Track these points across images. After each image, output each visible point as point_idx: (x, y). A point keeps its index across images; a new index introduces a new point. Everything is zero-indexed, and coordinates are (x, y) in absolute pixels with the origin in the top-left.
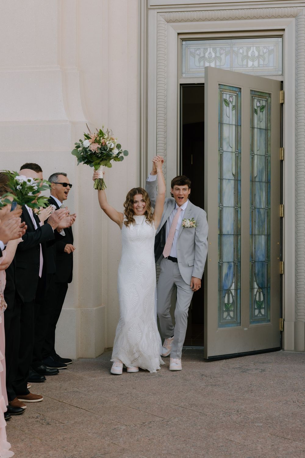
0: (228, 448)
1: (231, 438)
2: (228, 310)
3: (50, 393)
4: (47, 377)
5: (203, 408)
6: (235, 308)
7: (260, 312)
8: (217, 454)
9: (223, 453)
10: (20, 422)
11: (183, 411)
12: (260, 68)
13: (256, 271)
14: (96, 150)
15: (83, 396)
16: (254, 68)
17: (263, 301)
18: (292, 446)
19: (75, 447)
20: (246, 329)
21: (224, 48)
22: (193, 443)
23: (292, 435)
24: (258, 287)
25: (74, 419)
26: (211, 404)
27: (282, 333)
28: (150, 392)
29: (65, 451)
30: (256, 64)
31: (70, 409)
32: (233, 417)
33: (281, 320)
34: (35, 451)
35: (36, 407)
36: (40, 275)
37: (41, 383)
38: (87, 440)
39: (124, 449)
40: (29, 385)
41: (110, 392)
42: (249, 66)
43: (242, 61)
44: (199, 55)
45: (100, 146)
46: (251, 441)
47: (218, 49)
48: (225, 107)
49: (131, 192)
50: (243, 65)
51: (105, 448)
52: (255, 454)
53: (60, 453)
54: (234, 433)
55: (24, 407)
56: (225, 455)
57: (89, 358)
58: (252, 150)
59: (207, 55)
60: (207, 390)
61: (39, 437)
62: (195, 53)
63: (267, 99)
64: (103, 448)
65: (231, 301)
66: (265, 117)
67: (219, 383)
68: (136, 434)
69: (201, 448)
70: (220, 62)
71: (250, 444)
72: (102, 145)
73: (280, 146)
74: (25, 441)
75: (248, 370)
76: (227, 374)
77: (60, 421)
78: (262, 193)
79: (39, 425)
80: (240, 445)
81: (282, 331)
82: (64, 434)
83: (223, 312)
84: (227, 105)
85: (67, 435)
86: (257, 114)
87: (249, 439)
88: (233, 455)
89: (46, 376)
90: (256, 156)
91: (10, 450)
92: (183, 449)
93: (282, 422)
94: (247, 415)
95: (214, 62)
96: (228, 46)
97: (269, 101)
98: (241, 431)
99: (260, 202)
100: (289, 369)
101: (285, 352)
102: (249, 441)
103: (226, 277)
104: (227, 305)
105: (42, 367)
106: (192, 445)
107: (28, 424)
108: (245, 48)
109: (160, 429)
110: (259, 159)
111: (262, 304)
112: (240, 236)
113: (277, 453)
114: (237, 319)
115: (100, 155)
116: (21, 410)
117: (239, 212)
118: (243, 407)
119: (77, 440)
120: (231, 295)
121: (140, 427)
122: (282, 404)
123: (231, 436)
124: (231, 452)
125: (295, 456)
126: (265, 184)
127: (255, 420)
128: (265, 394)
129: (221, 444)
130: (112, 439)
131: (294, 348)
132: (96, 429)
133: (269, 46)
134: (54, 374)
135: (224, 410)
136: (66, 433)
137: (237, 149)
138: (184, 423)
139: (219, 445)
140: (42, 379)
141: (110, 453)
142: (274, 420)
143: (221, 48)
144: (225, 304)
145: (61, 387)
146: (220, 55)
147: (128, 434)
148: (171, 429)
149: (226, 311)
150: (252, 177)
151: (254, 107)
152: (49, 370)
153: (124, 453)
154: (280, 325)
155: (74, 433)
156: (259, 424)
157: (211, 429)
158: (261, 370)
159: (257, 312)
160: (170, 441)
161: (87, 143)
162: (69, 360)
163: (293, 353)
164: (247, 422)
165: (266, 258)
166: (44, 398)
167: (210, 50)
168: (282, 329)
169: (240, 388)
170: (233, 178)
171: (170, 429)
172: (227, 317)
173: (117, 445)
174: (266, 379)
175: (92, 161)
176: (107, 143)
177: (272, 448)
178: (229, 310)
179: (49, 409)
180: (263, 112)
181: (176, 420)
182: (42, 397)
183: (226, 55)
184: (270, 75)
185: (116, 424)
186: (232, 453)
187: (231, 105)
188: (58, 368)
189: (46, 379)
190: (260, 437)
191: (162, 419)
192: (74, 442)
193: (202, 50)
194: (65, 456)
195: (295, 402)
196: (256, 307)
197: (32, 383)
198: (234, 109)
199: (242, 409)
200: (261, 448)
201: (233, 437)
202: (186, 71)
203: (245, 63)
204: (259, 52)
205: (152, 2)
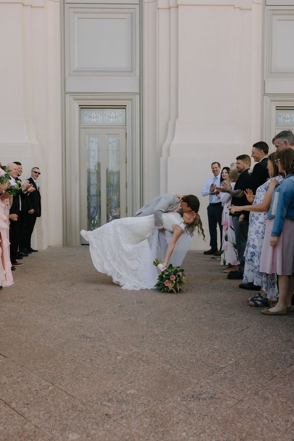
12: (116, 122)
15: (41, 263)
16: (113, 122)
21: (100, 113)
25: (39, 271)
29: (37, 281)
30: (114, 120)
31: (36, 268)
36: (20, 209)
38: (45, 278)
39: (62, 280)
42: (111, 121)
43: (108, 119)
44: (89, 115)
47: (97, 113)
51: (54, 280)
53: (35, 282)
59: (92, 116)
61: (24, 277)
62: (87, 114)
65: (96, 222)
70: (98, 119)
77: (32, 272)
78: (115, 178)
82: (35, 276)
83: (91, 227)
86: (111, 144)
89: (23, 257)
90: (110, 162)
95: (95, 119)
96: (102, 112)
97: (119, 138)
105: (21, 253)
108: (109, 113)
116: (15, 268)
120: (95, 220)
130: (56, 277)
132: (49, 274)
133: (120, 113)
134: (26, 256)
141: (56, 281)
144: (92, 224)
145: (30, 261)
146: (98, 116)
149: (93, 227)
151: (109, 141)
152: (24, 254)
155: (39, 276)
165: (117, 205)
166: (23, 264)
167: (94, 113)
173: (58, 279)
178: (95, 226)
179: (26, 268)
180: (115, 143)
181: (83, 270)
183: (101, 116)
185: (57, 272)
188: (28, 254)
193: (90, 113)
194: (37, 283)
202: (83, 122)
203: (109, 120)
204: (115, 115)
205: (67, 90)
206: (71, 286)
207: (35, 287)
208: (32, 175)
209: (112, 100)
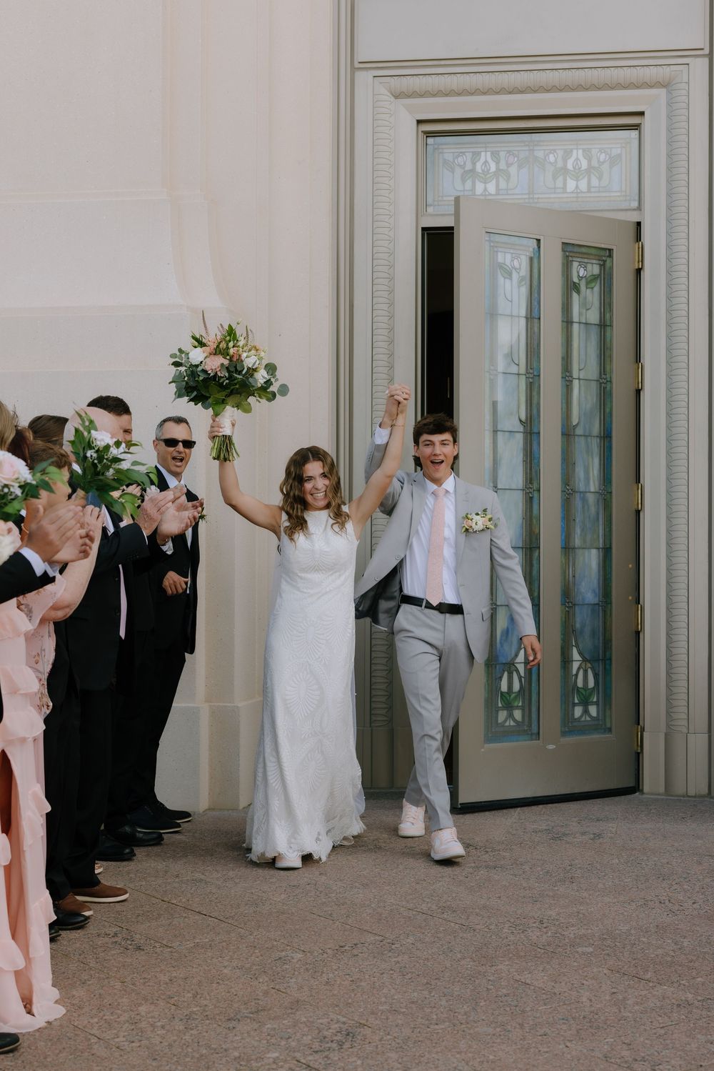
0: (519, 1000)
1: (525, 978)
2: (509, 707)
3: (144, 883)
4: (137, 851)
5: (469, 916)
6: (527, 702)
7: (586, 711)
8: (494, 1012)
9: (508, 1009)
10: (78, 945)
11: (425, 920)
12: (593, 195)
13: (578, 626)
14: (218, 370)
15: (214, 891)
16: (580, 195)
17: (594, 688)
18: (654, 996)
19: (195, 996)
20: (551, 747)
21: (516, 153)
22: (445, 988)
23: (655, 972)
24: (581, 659)
25: (194, 938)
26: (485, 907)
27: (638, 756)
28: (356, 882)
29: (174, 1005)
30: (583, 185)
31: (185, 917)
32: (531, 934)
33: (638, 729)
34: (110, 1005)
35: (113, 914)
36: (122, 633)
37: (125, 863)
38: (221, 982)
39: (298, 1001)
40: (99, 868)
41: (271, 880)
42: (568, 191)
43: (555, 178)
44: (462, 167)
45: (226, 362)
46: (568, 984)
47: (502, 154)
48: (501, 280)
49: (295, 458)
50: (555, 188)
51: (259, 1000)
52: (575, 1011)
53: (163, 1009)
54: (533, 968)
55: (87, 913)
56: (512, 1013)
57: (228, 810)
58: (567, 369)
59: (479, 167)
60: (478, 878)
61: (118, 976)
62: (454, 161)
63: (605, 261)
64: (255, 999)
65: (516, 687)
66: (599, 298)
67: (502, 863)
68: (325, 969)
69: (462, 999)
70: (508, 181)
71: (565, 992)
72: (231, 360)
73: (634, 360)
74: (89, 985)
75: (565, 835)
76: (521, 843)
77: (164, 942)
78: (591, 460)
79: (119, 951)
80: (544, 993)
81: (638, 753)
82: (173, 969)
83: (497, 711)
84: (506, 275)
85: (178, 972)
86: (578, 292)
87: (564, 981)
88: (529, 1014)
89: (135, 849)
90: (576, 383)
91: (56, 1002)
92: (422, 1001)
93: (635, 944)
94: (560, 930)
95: (494, 182)
96: (523, 148)
97: (608, 264)
98: (548, 963)
99: (587, 479)
100: (653, 833)
101: (644, 796)
102: (563, 984)
103: (504, 638)
104: (507, 696)
105: (127, 829)
106: (443, 993)
107: (96, 948)
108: (560, 153)
109: (375, 960)
110: (583, 388)
111: (590, 695)
112: (538, 551)
113: (622, 1011)
114: (530, 725)
115: (227, 381)
116: (83, 919)
117: (535, 500)
118: (553, 913)
119: (200, 982)
120: (515, 674)
121: (334, 956)
122: (635, 906)
123: (525, 975)
124: (525, 1008)
125: (661, 1016)
126: (598, 441)
127: (578, 940)
128: (600, 886)
129: (505, 991)
130: (273, 981)
131: (664, 790)
132: (239, 959)
133: (611, 148)
134: (152, 843)
135: (512, 920)
136: (176, 968)
137: (531, 369)
138: (426, 946)
139: (500, 993)
140: (128, 853)
141: (269, 1010)
142: (618, 940)
143: (509, 152)
144: (502, 693)
145: (166, 872)
146: (508, 167)
147: (307, 970)
148: (400, 959)
149: (504, 708)
150: (568, 426)
151: (572, 278)
152: (141, 835)
153: (297, 1010)
154: (635, 739)
155: (193, 967)
156: (587, 949)
157: (483, 959)
158: (592, 836)
159: (578, 711)
160: (395, 984)
161: (197, 356)
162: (185, 815)
163: (663, 799)
164: (561, 945)
165: (601, 597)
166: (130, 894)
167: (485, 156)
168: (639, 748)
169: (548, 872)
170: (522, 429)
171: (395, 959)
172: (505, 721)
173: (283, 992)
174: (603, 854)
175: (208, 395)
176: (244, 355)
177: (612, 999)
178: (512, 707)
179: (140, 918)
180: (592, 288)
181: (411, 940)
182: (126, 893)
183: (520, 167)
184: (613, 210)
185: (282, 949)
186: (528, 1009)
187: (515, 275)
188: (162, 831)
189: (135, 855)
190: (586, 976)
191: (381, 938)
192: (193, 987)
193: (469, 156)
194: (173, 1015)
195: (664, 903)
196: (576, 701)
197: (105, 863)
198: (524, 283)
199: (550, 917)
200: (588, 999)
201: (530, 975)
202: (434, 201)
203: (559, 183)
204: (589, 161)
205: (362, 54)
206: (341, 1044)
207: (158, 1039)
208: (162, 459)
209: (573, 90)
